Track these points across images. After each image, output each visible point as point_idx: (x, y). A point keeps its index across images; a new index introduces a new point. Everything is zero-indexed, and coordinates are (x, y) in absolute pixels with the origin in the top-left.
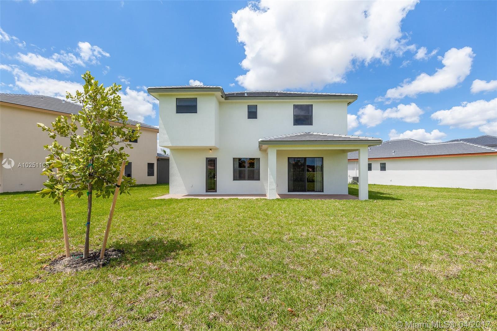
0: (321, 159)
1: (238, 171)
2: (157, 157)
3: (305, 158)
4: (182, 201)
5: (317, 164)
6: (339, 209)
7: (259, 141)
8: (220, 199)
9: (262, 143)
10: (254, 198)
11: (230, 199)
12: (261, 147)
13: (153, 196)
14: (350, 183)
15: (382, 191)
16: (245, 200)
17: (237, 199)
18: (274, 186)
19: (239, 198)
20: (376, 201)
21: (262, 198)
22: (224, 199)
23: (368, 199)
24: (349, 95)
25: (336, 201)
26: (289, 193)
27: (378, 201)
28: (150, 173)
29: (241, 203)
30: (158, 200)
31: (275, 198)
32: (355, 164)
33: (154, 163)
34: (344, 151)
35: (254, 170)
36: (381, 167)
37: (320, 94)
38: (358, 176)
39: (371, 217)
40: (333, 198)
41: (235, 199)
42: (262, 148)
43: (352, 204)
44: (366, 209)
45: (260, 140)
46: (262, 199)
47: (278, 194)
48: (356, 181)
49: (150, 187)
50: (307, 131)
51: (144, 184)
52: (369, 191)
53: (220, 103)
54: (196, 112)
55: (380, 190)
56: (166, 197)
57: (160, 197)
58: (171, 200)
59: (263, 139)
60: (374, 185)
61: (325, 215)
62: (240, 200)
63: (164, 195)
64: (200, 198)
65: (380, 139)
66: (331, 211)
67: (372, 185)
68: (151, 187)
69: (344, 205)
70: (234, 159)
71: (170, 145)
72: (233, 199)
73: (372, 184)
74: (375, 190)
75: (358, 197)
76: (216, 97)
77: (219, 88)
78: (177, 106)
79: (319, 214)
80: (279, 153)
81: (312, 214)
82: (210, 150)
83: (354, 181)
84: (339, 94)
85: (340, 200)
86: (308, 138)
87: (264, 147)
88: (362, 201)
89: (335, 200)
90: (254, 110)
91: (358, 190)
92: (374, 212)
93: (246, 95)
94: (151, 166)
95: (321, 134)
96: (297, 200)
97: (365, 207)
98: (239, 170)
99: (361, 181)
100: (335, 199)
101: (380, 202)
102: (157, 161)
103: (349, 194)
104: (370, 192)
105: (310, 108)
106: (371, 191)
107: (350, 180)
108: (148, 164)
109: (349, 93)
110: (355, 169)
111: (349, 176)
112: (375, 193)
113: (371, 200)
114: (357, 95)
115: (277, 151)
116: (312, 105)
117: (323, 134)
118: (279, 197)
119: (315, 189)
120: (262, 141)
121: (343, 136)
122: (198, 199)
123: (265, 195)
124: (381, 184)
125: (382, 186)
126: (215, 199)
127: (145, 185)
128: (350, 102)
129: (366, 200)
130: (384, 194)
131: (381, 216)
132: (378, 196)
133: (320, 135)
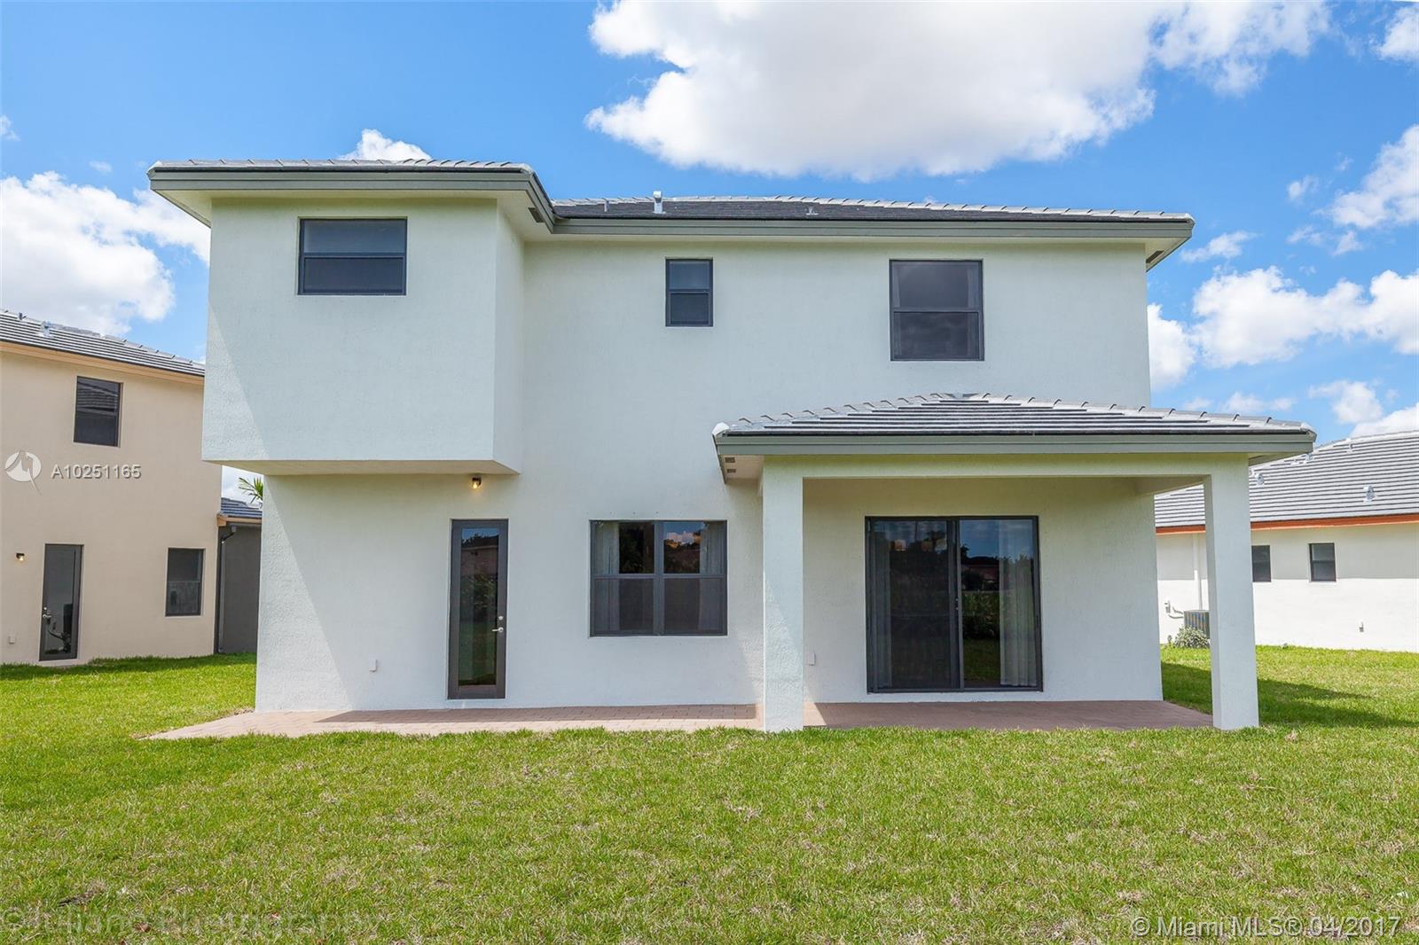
0: (1028, 525)
1: (616, 585)
2: (219, 517)
3: (952, 522)
4: (306, 748)
5: (1012, 551)
6: (1114, 785)
7: (715, 432)
8: (512, 736)
9: (731, 441)
10: (690, 725)
11: (563, 736)
12: (730, 466)
13: (162, 724)
14: (1173, 640)
15: (1320, 681)
16: (641, 737)
17: (598, 734)
18: (793, 664)
19: (612, 726)
20: (1294, 734)
21: (729, 723)
22: (530, 733)
23: (1257, 726)
24: (1151, 217)
25: (1104, 737)
26: (872, 695)
27: (1306, 734)
28: (181, 602)
29: (613, 758)
30: (179, 745)
31: (796, 725)
32: (1195, 548)
33: (202, 551)
34: (1139, 489)
35: (697, 580)
36: (1312, 563)
37: (1019, 210)
38: (1206, 608)
39: (1275, 824)
40: (1088, 722)
41: (591, 733)
42: (734, 471)
43: (1180, 753)
44: (1245, 780)
45: (721, 427)
46: (731, 731)
47: (816, 704)
48: (1200, 634)
49: (170, 672)
50: (958, 390)
51: (144, 655)
52: (1259, 682)
53: (529, 247)
54: (401, 291)
55: (1311, 675)
56: (230, 727)
57: (197, 727)
58: (247, 745)
59: (734, 428)
60: (1286, 648)
61: (1040, 819)
62: (610, 737)
63: (222, 715)
64: (404, 733)
65: (1304, 426)
66: (1071, 794)
67: (1275, 648)
68: (179, 672)
69: (1139, 760)
70: (597, 527)
71: (262, 455)
72: (577, 734)
73: (1277, 644)
74: (1289, 674)
75: (1210, 712)
76: (508, 218)
77: (518, 171)
78: (304, 261)
79: (1011, 814)
80: (817, 497)
81: (973, 815)
82: (474, 479)
83: (1195, 633)
84: (1106, 214)
85: (1124, 733)
86: (962, 422)
87: (745, 463)
88: (1228, 737)
89: (1096, 731)
90: (696, 284)
91: (1206, 676)
92: (1287, 795)
93: (658, 210)
94: (184, 563)
95: (1025, 404)
96: (907, 733)
97: (1245, 771)
98: (621, 581)
99: (1222, 632)
100: (1093, 723)
101: (1317, 740)
102: (221, 538)
103: (1168, 696)
104: (1264, 686)
105: (971, 276)
106: (1269, 681)
107: (1170, 628)
108: (172, 551)
109: (1153, 210)
110: (1196, 572)
111: (1168, 610)
112: (1293, 694)
113: (1271, 729)
114: (1187, 216)
115: (807, 483)
116: (980, 262)
117: (1031, 405)
118: (818, 720)
119: (1002, 677)
120: (730, 434)
121: (1129, 413)
122: (392, 737)
123: (749, 711)
124: (1316, 646)
125: (1323, 657)
126: (485, 734)
127: (149, 659)
128: (1158, 253)
129: (1247, 733)
130: (1333, 695)
131: (1326, 820)
132: (1303, 707)
133: (1018, 408)
